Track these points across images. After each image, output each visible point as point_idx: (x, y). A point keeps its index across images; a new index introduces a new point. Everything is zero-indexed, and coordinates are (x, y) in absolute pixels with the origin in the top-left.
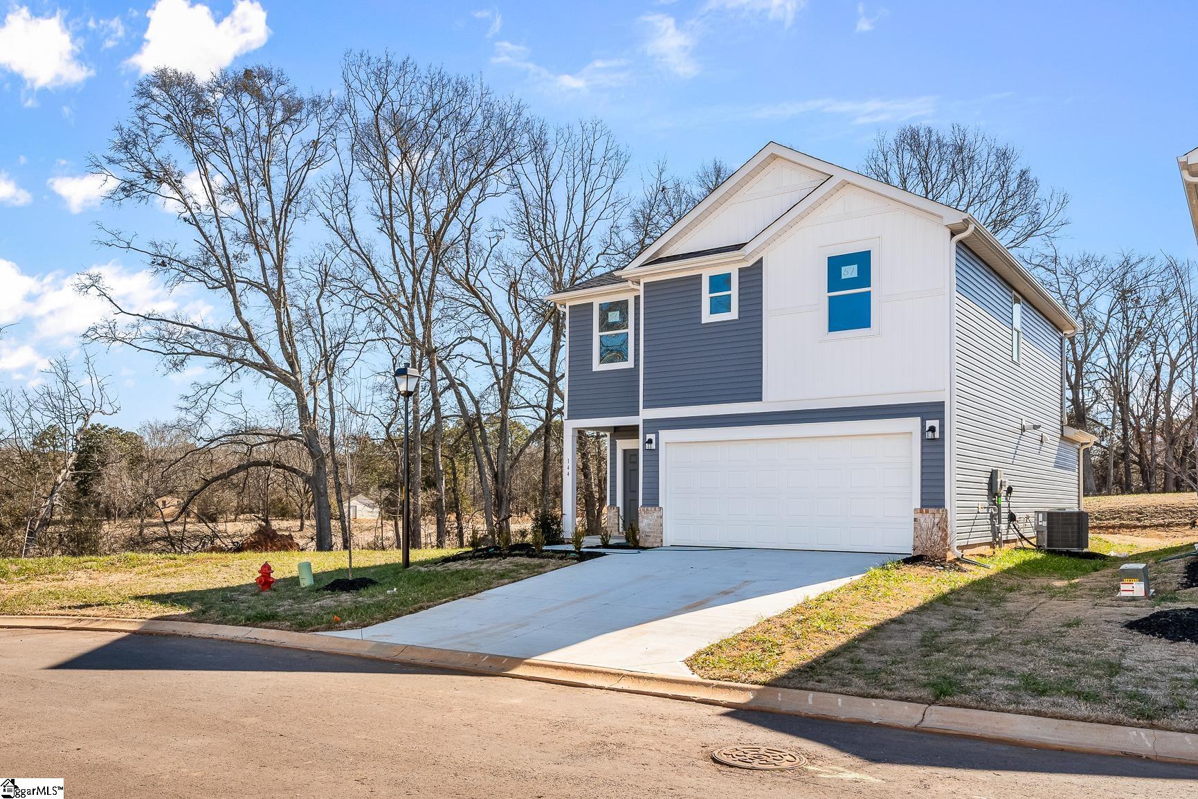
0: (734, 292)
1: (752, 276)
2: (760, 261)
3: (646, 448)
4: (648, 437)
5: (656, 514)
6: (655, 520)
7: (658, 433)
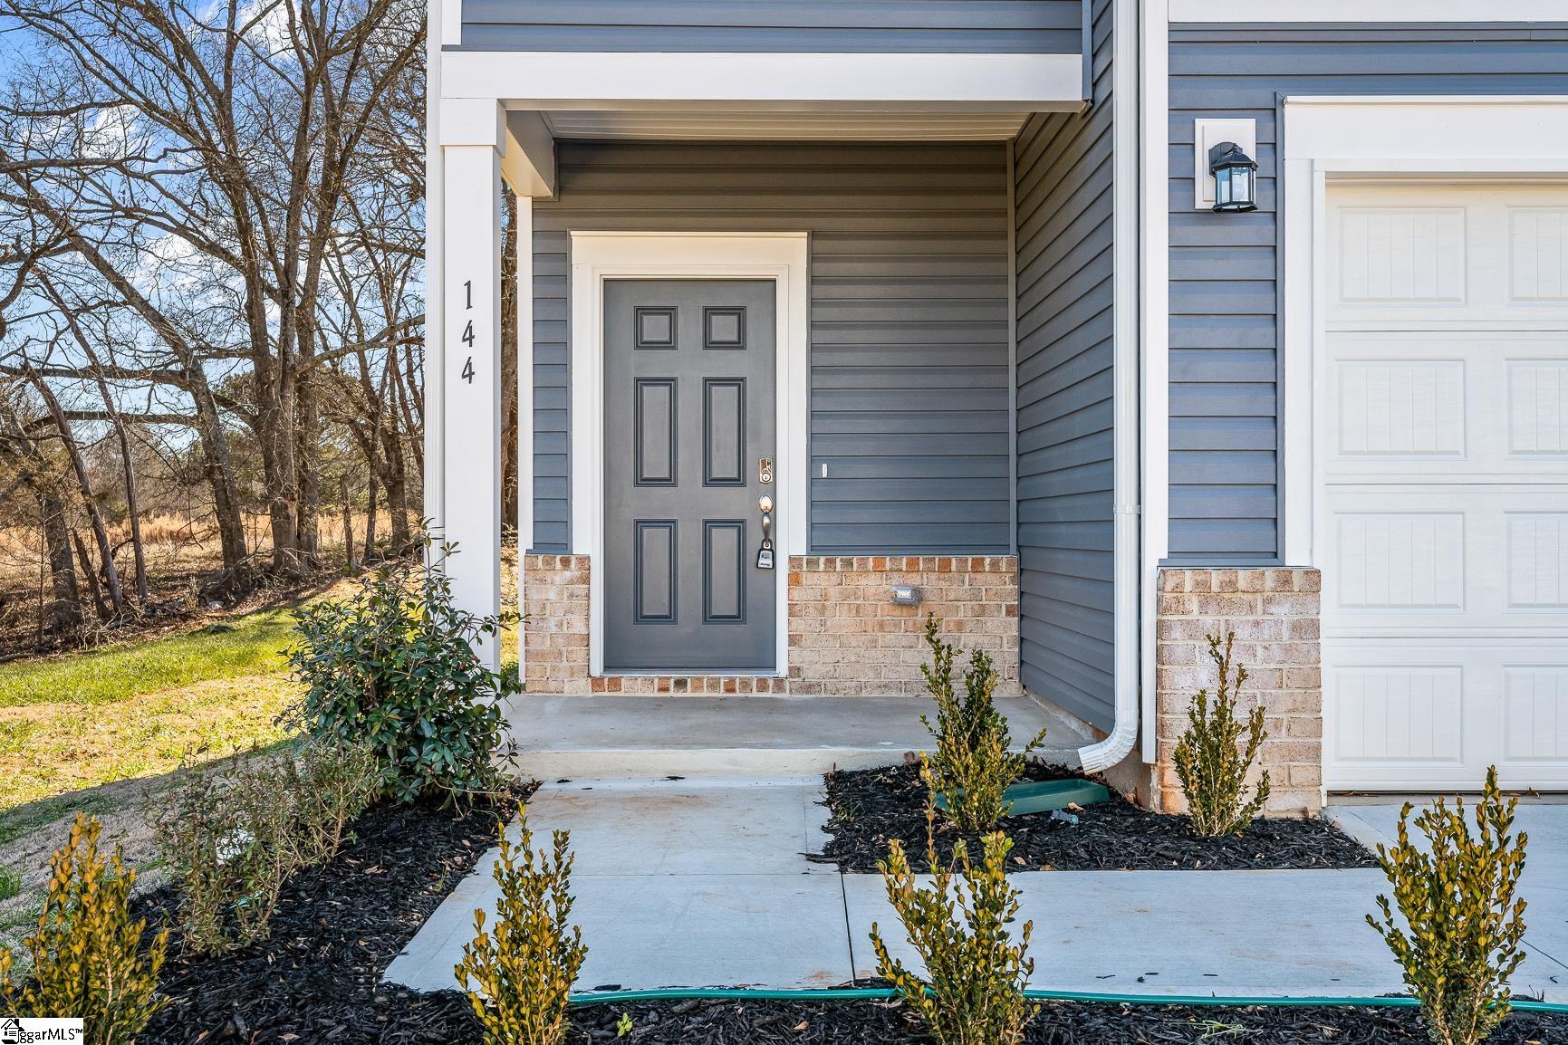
3: (1200, 205)
4: (1211, 132)
5: (1284, 611)
6: (1288, 650)
7: (1272, 114)
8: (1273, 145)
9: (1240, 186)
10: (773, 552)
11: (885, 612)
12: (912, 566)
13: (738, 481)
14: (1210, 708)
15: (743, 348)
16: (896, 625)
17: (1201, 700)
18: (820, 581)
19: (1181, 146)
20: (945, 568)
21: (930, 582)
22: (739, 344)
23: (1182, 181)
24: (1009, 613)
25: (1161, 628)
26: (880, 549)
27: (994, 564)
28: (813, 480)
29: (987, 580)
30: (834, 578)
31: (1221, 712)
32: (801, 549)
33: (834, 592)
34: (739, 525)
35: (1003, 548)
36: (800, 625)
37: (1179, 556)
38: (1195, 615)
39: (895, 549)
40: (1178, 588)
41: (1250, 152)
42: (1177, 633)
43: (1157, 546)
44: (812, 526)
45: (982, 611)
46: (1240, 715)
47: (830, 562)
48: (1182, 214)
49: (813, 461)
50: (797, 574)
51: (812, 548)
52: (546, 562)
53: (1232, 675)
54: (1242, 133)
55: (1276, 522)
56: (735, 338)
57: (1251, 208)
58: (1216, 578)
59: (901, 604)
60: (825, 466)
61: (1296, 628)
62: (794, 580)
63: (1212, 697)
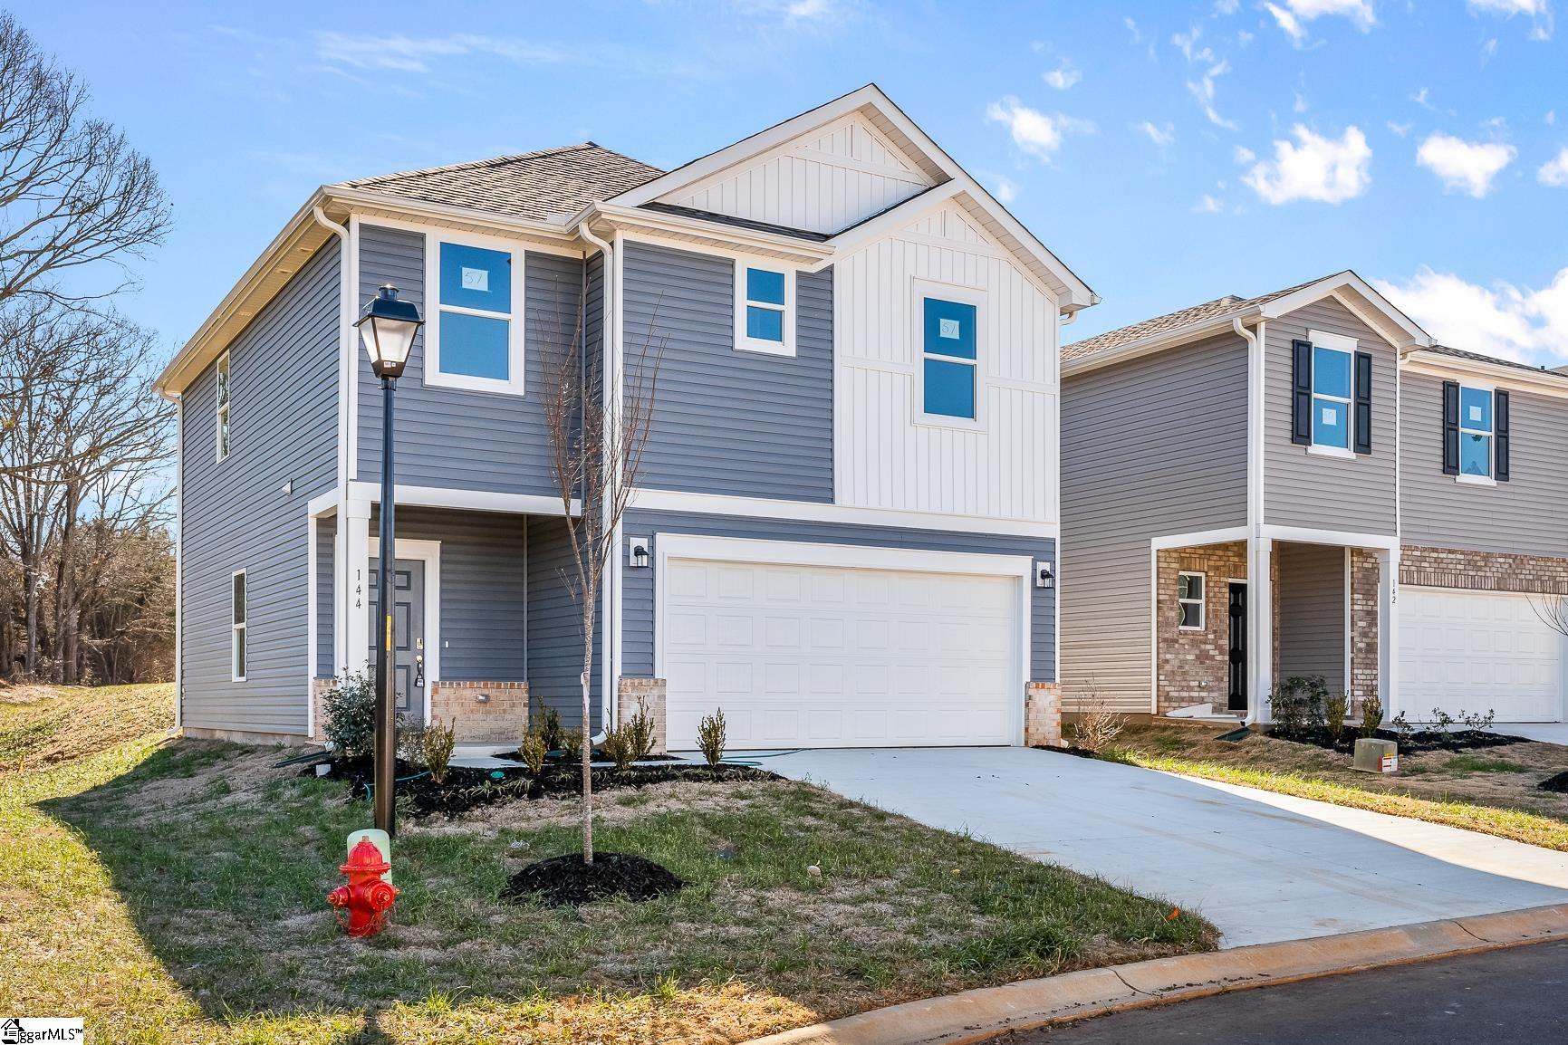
0: (789, 308)
1: (818, 288)
2: (830, 270)
3: (631, 565)
4: (635, 542)
5: (655, 692)
6: (656, 703)
7: (653, 537)
8: (652, 547)
9: (644, 561)
10: (423, 678)
11: (474, 705)
12: (485, 686)
13: (407, 648)
14: (638, 719)
15: (409, 589)
16: (478, 711)
17: (635, 717)
18: (446, 692)
19: (626, 546)
20: (499, 687)
21: (493, 693)
22: (408, 588)
23: (626, 557)
24: (525, 706)
25: (619, 697)
26: (472, 679)
27: (519, 685)
28: (442, 648)
29: (516, 692)
30: (452, 690)
31: (642, 720)
32: (437, 679)
33: (452, 696)
34: (407, 668)
35: (522, 679)
36: (437, 711)
37: (624, 675)
38: (630, 693)
39: (479, 679)
40: (626, 684)
41: (646, 550)
42: (625, 698)
43: (618, 671)
44: (442, 668)
45: (513, 705)
46: (647, 720)
47: (451, 684)
48: (627, 567)
49: (442, 640)
50: (437, 689)
51: (442, 678)
52: (326, 682)
53: (645, 708)
54: (643, 543)
55: (652, 665)
56: (405, 585)
57: (647, 567)
58: (636, 681)
59: (481, 702)
60: (447, 643)
61: (659, 697)
62: (435, 691)
63: (639, 715)
